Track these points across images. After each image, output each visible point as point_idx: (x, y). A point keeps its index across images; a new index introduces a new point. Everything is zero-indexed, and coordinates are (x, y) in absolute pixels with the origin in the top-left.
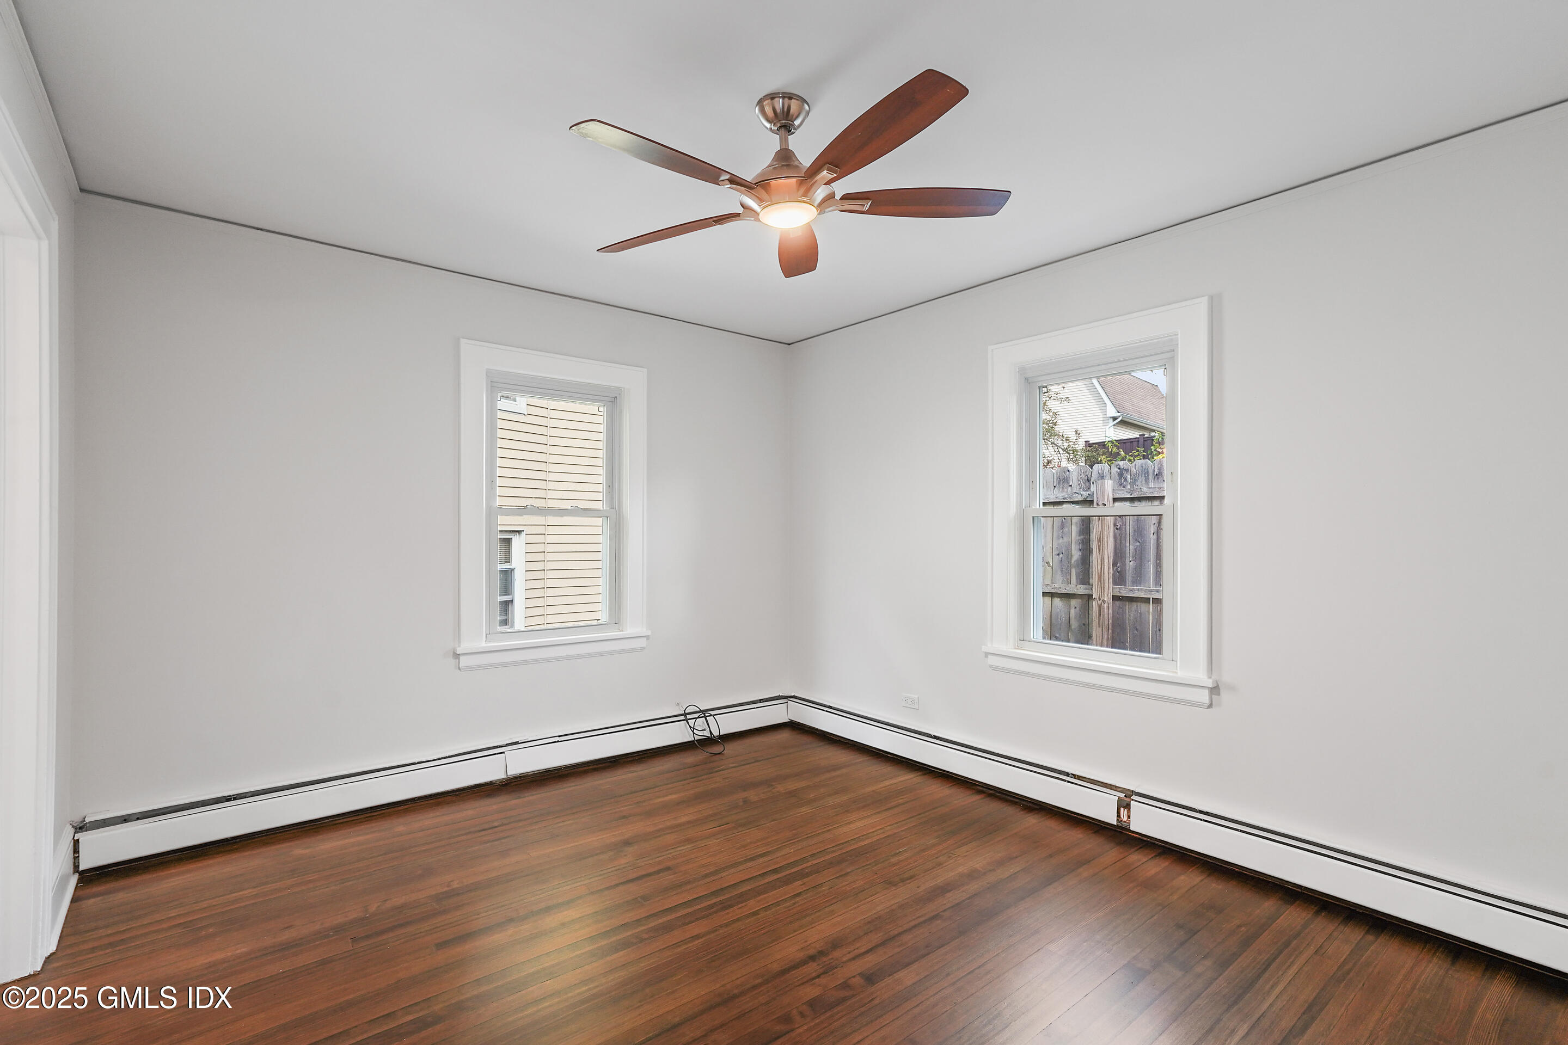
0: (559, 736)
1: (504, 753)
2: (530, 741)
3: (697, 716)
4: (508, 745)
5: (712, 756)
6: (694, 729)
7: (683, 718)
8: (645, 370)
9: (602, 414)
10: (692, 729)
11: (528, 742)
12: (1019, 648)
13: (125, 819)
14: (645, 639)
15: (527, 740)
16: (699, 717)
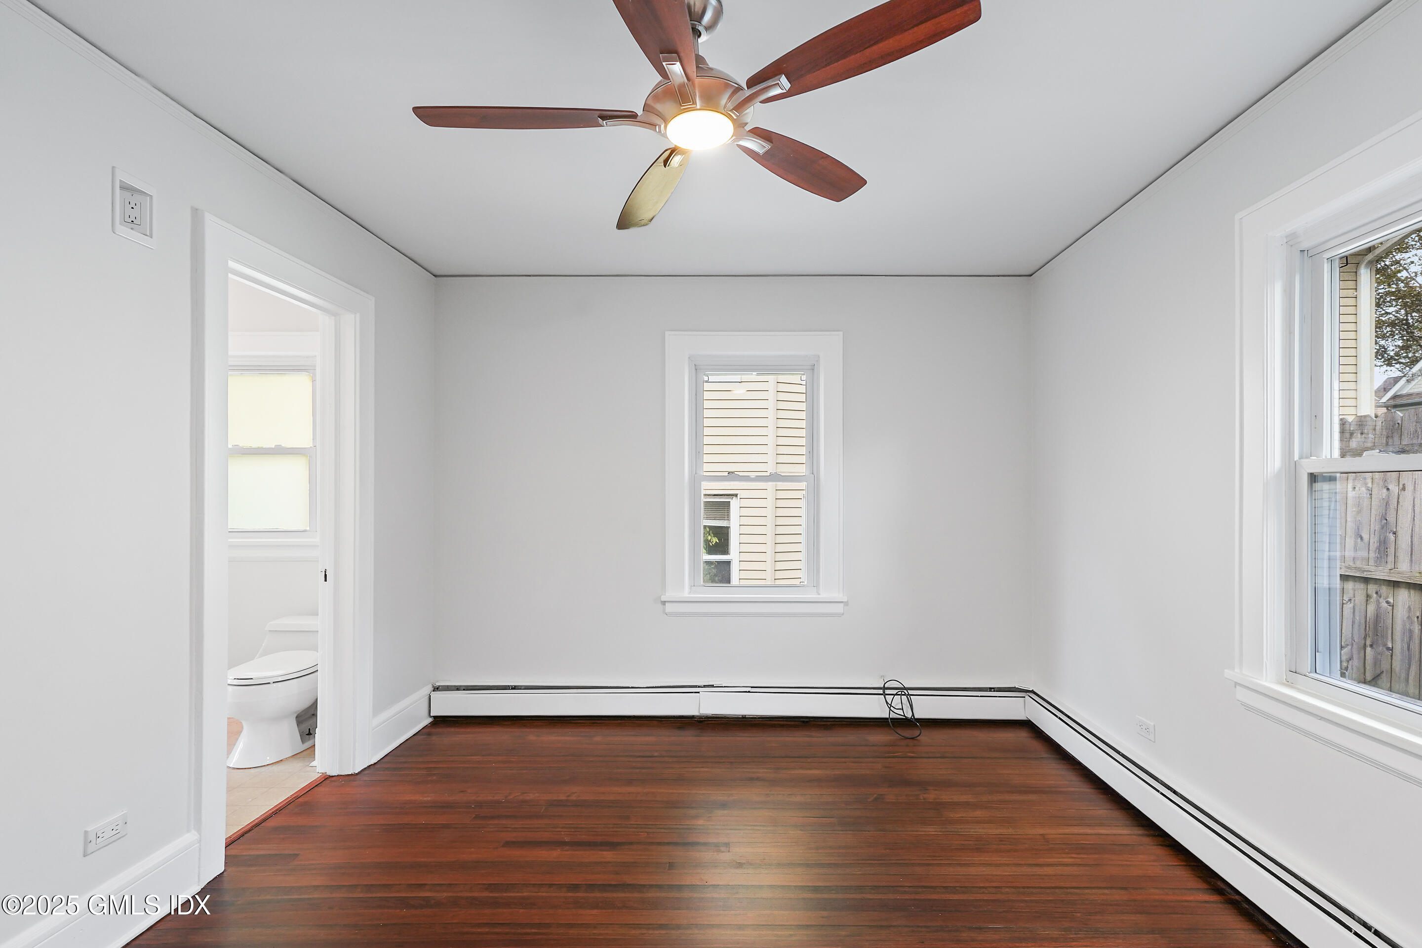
0: (752, 687)
1: (699, 692)
2: (724, 687)
3: (895, 693)
4: (705, 686)
5: (902, 739)
6: (891, 705)
7: (881, 692)
8: (841, 333)
9: (804, 383)
10: (890, 706)
11: (722, 687)
12: (1289, 684)
13: (458, 688)
14: (842, 605)
15: (721, 685)
16: (897, 694)
